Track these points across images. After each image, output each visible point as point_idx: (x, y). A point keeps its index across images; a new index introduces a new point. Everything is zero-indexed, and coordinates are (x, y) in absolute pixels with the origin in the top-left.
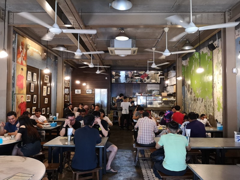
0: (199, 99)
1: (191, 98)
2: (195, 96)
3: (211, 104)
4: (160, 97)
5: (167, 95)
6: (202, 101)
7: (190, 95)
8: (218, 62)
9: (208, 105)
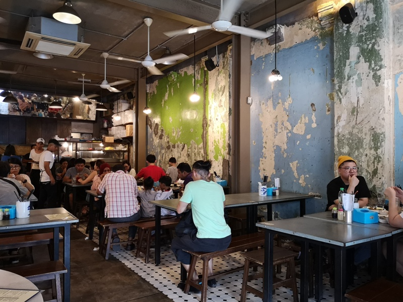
0: (176, 146)
1: (162, 145)
2: (168, 142)
3: (200, 152)
4: (101, 145)
5: (113, 142)
6: (183, 149)
7: (158, 141)
8: (217, 88)
9: (193, 154)
